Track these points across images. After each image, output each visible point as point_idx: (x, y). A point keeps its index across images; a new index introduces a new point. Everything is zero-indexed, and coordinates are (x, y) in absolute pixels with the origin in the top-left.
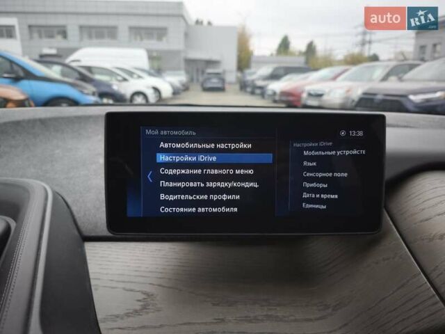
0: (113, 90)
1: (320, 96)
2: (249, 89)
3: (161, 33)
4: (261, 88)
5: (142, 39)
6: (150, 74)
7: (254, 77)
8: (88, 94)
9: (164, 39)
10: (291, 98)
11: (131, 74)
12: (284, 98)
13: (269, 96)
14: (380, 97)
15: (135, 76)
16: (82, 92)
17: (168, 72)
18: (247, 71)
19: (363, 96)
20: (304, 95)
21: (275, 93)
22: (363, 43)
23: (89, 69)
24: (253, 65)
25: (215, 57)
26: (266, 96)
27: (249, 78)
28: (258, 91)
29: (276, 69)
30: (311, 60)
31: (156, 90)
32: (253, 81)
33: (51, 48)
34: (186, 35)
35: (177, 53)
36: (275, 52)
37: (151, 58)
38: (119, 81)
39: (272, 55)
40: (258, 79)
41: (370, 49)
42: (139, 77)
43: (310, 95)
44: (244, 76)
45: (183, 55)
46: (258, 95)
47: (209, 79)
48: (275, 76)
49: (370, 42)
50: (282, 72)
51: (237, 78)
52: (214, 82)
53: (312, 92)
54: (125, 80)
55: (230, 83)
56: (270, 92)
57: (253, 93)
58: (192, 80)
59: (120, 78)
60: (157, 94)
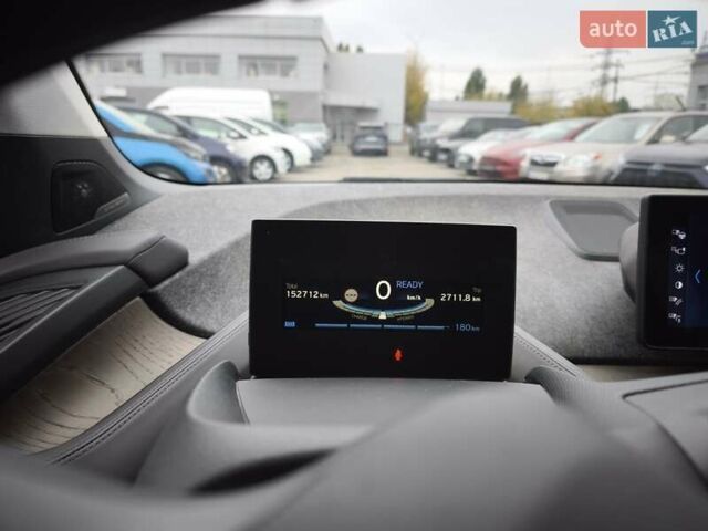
0: (227, 152)
1: (553, 164)
2: (427, 153)
3: (286, 65)
4: (447, 151)
5: (257, 74)
6: (275, 128)
7: (434, 134)
8: (196, 158)
9: (292, 73)
10: (500, 168)
11: (249, 127)
12: (489, 168)
13: (462, 163)
14: (656, 167)
15: (254, 131)
16: (187, 155)
17: (300, 125)
18: (422, 125)
19: (628, 166)
20: (525, 164)
21: (471, 160)
22: (604, 81)
23: (188, 119)
24: (429, 115)
25: (369, 103)
26: (457, 165)
27: (426, 135)
28: (443, 157)
29: (470, 122)
30: (522, 108)
31: (287, 152)
32: (434, 140)
33: (117, 87)
34: (326, 67)
35: (312, 95)
36: (461, 95)
37: (275, 104)
38: (234, 139)
39: (457, 99)
40: (441, 138)
41: (616, 90)
42: (261, 133)
43: (534, 163)
44: (418, 134)
45: (321, 99)
46: (442, 161)
47: (364, 136)
48: (468, 133)
49: (616, 80)
50: (478, 126)
51: (405, 135)
52: (371, 142)
53: (538, 159)
54: (242, 137)
55: (396, 144)
56: (463, 159)
57: (433, 159)
58: (334, 137)
59: (234, 134)
60: (289, 159)
